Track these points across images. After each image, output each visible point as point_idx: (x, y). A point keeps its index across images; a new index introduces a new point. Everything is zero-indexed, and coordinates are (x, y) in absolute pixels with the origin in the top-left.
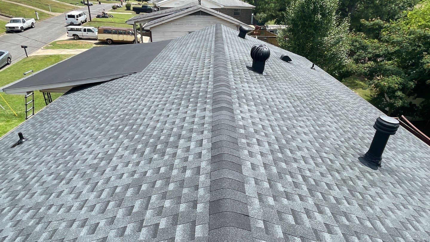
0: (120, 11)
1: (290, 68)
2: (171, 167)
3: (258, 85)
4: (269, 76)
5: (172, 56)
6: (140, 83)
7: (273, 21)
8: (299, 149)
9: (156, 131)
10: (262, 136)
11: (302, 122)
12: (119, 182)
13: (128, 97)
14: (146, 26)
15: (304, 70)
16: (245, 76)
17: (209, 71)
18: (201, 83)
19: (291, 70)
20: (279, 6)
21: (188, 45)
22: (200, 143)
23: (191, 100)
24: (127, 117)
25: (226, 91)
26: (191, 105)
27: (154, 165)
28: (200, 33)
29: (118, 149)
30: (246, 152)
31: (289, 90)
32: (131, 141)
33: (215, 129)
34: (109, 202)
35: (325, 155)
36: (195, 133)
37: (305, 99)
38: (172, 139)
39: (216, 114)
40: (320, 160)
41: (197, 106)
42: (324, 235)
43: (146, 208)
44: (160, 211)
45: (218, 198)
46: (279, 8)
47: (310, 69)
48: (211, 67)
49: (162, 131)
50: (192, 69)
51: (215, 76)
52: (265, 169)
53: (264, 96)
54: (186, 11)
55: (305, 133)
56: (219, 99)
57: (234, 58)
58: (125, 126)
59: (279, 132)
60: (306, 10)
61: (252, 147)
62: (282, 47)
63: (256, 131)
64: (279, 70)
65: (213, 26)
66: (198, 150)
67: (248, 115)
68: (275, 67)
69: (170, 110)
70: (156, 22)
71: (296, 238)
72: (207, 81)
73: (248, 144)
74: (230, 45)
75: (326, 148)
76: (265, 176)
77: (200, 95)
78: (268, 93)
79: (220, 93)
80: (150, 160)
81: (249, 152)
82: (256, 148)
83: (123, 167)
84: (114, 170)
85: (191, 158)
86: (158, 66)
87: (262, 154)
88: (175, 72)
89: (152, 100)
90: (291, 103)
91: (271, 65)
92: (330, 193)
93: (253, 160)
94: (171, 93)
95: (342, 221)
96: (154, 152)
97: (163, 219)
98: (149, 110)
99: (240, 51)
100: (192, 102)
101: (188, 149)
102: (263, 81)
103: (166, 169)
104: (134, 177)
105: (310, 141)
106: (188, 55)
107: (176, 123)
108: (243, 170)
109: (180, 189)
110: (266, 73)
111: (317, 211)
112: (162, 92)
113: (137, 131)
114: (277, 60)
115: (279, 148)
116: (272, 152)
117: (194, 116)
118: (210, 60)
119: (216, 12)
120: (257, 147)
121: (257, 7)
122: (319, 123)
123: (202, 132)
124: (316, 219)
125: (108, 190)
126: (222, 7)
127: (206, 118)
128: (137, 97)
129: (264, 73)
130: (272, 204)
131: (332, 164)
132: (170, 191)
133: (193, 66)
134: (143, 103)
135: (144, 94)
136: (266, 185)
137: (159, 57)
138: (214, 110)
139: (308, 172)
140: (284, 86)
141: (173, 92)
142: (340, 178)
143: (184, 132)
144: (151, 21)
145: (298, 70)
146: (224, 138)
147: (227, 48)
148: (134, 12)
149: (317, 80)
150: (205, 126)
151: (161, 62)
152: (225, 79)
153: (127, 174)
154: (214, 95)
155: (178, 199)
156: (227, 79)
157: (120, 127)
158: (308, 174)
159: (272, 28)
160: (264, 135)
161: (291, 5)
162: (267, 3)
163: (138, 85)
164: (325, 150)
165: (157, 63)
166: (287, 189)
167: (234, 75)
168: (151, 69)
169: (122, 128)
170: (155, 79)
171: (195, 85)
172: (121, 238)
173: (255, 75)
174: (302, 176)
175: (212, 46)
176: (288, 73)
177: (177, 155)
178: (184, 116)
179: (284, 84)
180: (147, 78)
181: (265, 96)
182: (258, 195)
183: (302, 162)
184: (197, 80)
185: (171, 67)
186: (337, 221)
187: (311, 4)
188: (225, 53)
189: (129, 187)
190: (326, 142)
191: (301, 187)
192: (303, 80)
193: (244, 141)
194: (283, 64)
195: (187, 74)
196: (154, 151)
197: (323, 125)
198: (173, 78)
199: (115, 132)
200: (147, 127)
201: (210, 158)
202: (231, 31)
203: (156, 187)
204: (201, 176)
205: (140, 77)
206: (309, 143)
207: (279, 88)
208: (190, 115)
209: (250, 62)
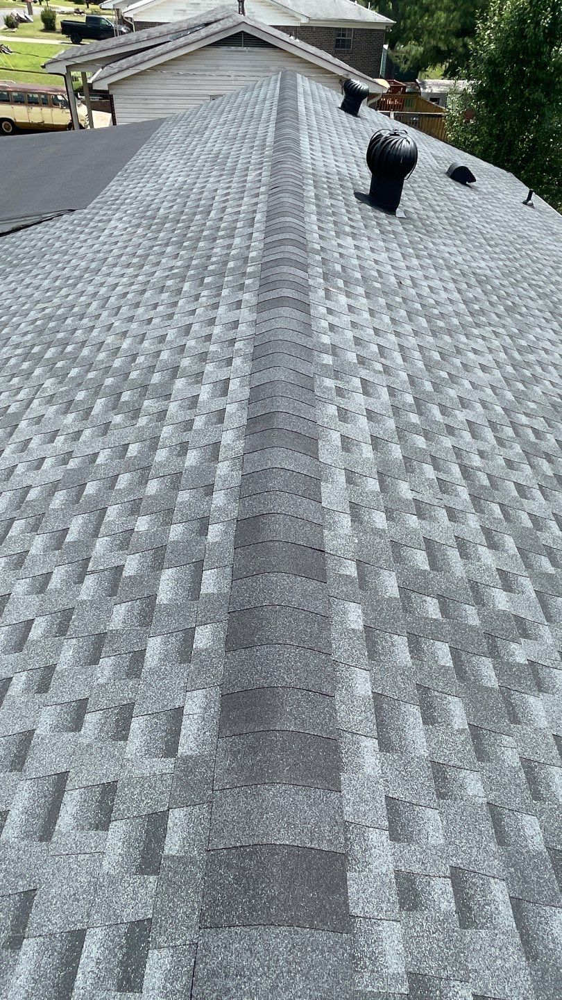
0: (28, 32)
1: (469, 200)
2: (154, 444)
3: (381, 243)
4: (412, 219)
5: (165, 164)
6: (82, 237)
7: (440, 69)
8: (464, 403)
9: (120, 359)
10: (375, 371)
11: (480, 341)
12: (34, 478)
13: (55, 273)
14: (98, 78)
15: (505, 206)
16: (349, 219)
17: (256, 204)
18: (233, 237)
19: (470, 205)
20: (459, 19)
21: (207, 133)
22: (223, 388)
23: (207, 280)
24: (52, 324)
25: (294, 257)
26: (205, 293)
27: (113, 438)
28: (239, 100)
29: (31, 402)
30: (332, 410)
31: (459, 259)
32: (60, 383)
33: (262, 352)
34: (12, 520)
35: (524, 419)
36: (211, 364)
37: (497, 282)
38: (156, 378)
39: (265, 315)
40: (509, 432)
41: (219, 295)
42: (493, 594)
43: (96, 534)
44: (125, 541)
45: (256, 511)
46: (460, 26)
47: (522, 205)
48: (263, 193)
49: (134, 357)
50: (214, 198)
51: (270, 216)
52: (375, 448)
53: (393, 271)
54: (203, 32)
55: (484, 368)
56: (275, 278)
57: (324, 169)
58: (46, 345)
59: (420, 364)
60: (529, 31)
61: (349, 399)
62: (456, 144)
63: (362, 361)
64: (439, 206)
65: (273, 78)
66: (217, 404)
67: (347, 319)
68: (430, 196)
69: (155, 306)
70: (125, 66)
71: (428, 599)
72: (250, 230)
73: (340, 392)
74: (315, 134)
75: (529, 403)
76: (373, 466)
77: (229, 266)
78: (403, 264)
79: (278, 262)
80: (106, 428)
81: (339, 409)
82: (358, 401)
83: (44, 443)
84: (22, 451)
85: (199, 423)
86: (127, 191)
87: (371, 415)
88: (171, 207)
89: (111, 280)
90: (459, 291)
91: (419, 190)
92: (523, 505)
93: (348, 429)
94: (158, 263)
95: (540, 566)
96: (114, 409)
97: (132, 556)
98: (103, 306)
99: (340, 151)
100: (208, 286)
101: (194, 402)
102: (394, 232)
103: (142, 447)
104: (68, 467)
105: (493, 387)
106: (206, 162)
107: (168, 339)
108: (320, 452)
109: (171, 494)
110: (406, 212)
111: (486, 544)
112: (135, 260)
113: (74, 359)
114: (437, 178)
115: (413, 402)
116: (396, 410)
117: (212, 322)
118: (260, 174)
119: (285, 37)
120: (360, 398)
121: (399, 23)
122: (523, 343)
123: (229, 362)
124: (479, 560)
125: (9, 494)
126: (304, 21)
127: (242, 328)
128: (76, 273)
129: (400, 213)
130: (381, 528)
131: (537, 441)
132: (149, 497)
133: (216, 190)
134: (90, 289)
135: (93, 265)
136: (373, 485)
137: (132, 167)
138: (261, 307)
139: (477, 458)
140: (448, 248)
141: (164, 261)
142: (550, 473)
143: (185, 362)
144: (111, 65)
145: (490, 207)
146: (280, 375)
147: (307, 140)
148: (64, 36)
149: (535, 234)
150: (237, 345)
151: (135, 181)
152: (294, 225)
153: (53, 459)
154: (265, 266)
155: (167, 515)
156: (301, 223)
157: (36, 349)
158: (476, 461)
159: (436, 90)
160: (382, 369)
161: (491, 14)
162: (427, 10)
163: (77, 244)
164: (525, 409)
165: (125, 183)
166: (421, 495)
167: (319, 214)
168: (111, 199)
169: (40, 352)
170: (121, 226)
171: (217, 242)
172: (40, 596)
173: (376, 218)
174: (460, 467)
175: (269, 134)
176: (463, 214)
177: (167, 416)
178: (188, 320)
179: (449, 242)
180: (100, 224)
181: (396, 272)
182: (351, 507)
183: (467, 435)
184: (225, 229)
185: (162, 195)
186: (529, 566)
187: (546, 11)
188: (299, 154)
189: (56, 488)
190: (532, 389)
191: (455, 490)
192: (499, 233)
193: (329, 383)
194: (452, 189)
195: (201, 212)
196: (115, 406)
197: (531, 349)
198: (164, 224)
199: (24, 361)
200: (99, 350)
201: (245, 422)
202: (323, 94)
203: (118, 488)
204: (220, 464)
205: (84, 223)
206: (489, 391)
207: (435, 253)
208: (202, 319)
209: (364, 178)
